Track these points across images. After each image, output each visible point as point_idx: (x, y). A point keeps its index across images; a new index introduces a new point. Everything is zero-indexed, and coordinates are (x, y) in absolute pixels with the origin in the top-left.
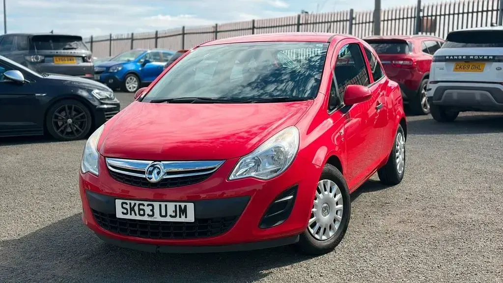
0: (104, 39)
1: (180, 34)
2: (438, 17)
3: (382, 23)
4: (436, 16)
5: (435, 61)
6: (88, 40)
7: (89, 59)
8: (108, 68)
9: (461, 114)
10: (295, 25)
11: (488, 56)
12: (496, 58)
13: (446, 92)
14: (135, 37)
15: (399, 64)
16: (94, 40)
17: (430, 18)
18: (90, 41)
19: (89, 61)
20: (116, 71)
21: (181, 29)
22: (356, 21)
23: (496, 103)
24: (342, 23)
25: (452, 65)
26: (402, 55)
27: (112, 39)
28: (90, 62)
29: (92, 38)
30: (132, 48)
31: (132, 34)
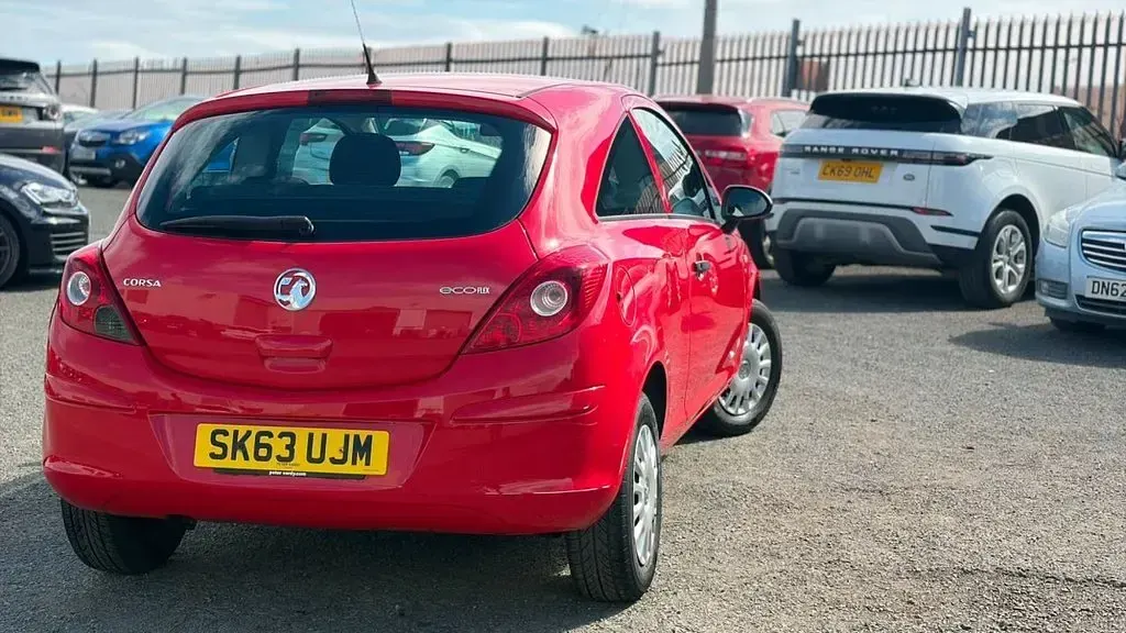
0: (122, 68)
1: (287, 67)
2: (833, 60)
3: (718, 66)
4: (830, 56)
5: (787, 155)
6: (87, 70)
7: (53, 113)
8: (115, 134)
9: (839, 271)
10: (537, 59)
11: (889, 150)
12: (905, 156)
13: (803, 221)
14: (190, 67)
15: (718, 159)
16: (99, 69)
17: (816, 60)
18: (92, 70)
19: (51, 116)
20: (132, 142)
21: (292, 55)
22: (664, 57)
23: (902, 250)
24: (635, 61)
25: (817, 166)
26: (729, 138)
27: (140, 68)
28: (54, 120)
29: (95, 64)
30: (183, 91)
31: (185, 61)
